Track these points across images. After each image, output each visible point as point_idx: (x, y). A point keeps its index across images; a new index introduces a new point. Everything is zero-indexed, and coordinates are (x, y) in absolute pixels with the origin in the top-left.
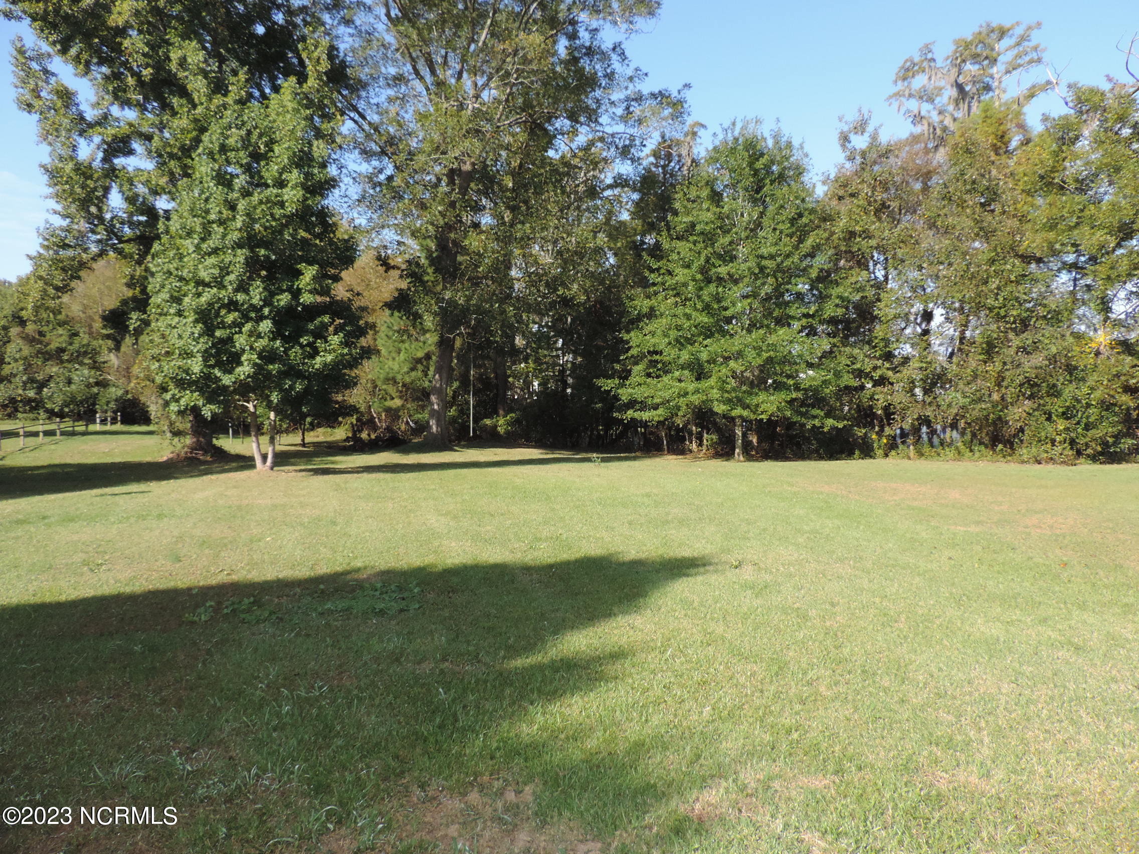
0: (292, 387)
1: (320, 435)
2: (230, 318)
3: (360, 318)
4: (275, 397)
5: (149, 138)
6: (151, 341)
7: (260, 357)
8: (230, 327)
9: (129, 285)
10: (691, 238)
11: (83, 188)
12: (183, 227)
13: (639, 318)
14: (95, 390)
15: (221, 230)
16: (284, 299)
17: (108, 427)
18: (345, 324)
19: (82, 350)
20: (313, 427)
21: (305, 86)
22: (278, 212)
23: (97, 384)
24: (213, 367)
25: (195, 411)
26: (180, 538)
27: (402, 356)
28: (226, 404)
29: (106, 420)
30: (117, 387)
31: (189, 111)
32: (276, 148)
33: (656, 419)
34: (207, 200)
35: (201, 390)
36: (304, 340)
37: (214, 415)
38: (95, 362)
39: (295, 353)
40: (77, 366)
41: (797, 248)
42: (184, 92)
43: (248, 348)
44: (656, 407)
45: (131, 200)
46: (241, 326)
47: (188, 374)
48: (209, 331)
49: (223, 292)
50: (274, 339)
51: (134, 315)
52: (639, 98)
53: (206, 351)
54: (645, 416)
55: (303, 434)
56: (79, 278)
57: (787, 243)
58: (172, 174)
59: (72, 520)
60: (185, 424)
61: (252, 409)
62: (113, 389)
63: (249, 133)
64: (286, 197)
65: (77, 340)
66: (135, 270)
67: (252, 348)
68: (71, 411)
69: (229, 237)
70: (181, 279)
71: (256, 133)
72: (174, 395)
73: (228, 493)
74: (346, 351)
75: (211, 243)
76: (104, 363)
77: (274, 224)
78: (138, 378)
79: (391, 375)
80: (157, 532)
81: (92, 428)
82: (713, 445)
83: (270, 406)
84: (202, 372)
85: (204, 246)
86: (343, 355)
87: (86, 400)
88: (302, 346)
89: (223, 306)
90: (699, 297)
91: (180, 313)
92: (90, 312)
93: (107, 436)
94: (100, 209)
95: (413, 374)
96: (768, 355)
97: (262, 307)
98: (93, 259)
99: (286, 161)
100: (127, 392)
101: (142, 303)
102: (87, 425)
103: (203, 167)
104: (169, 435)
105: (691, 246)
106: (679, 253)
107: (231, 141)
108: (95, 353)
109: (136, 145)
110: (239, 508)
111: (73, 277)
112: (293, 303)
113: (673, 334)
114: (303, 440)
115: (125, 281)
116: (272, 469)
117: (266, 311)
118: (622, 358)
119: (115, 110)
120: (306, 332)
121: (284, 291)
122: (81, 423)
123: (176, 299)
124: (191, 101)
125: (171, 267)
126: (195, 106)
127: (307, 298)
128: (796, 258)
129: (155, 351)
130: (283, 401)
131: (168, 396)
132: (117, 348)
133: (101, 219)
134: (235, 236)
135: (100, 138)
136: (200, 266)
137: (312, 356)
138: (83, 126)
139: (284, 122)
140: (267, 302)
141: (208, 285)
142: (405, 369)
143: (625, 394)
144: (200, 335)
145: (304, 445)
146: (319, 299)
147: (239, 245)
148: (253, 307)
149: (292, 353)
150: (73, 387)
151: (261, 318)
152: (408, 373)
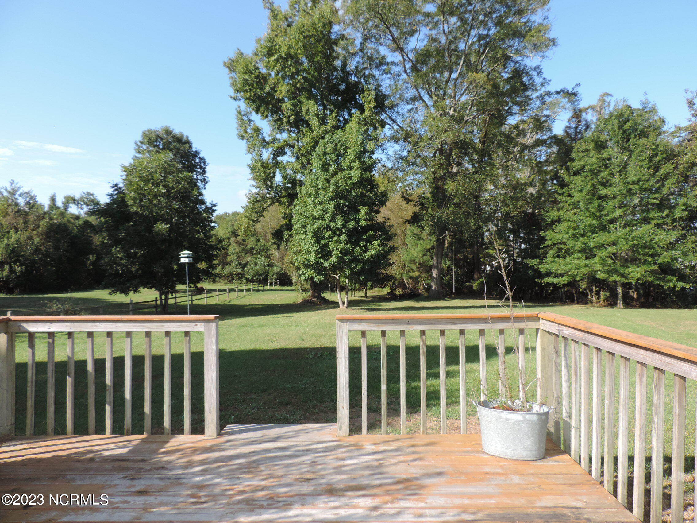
0: (355, 267)
1: (377, 292)
2: (327, 234)
3: (389, 231)
4: (347, 272)
5: (292, 146)
6: (293, 245)
7: (341, 253)
8: (327, 239)
9: (284, 218)
10: (583, 174)
11: (265, 174)
12: (307, 193)
13: (553, 223)
14: (267, 268)
15: (324, 192)
16: (352, 224)
17: (273, 287)
18: (382, 235)
19: (262, 248)
20: (372, 288)
21: (364, 115)
22: (349, 182)
23: (268, 265)
24: (320, 258)
25: (312, 278)
26: (304, 333)
27: (419, 248)
28: (325, 275)
29: (272, 283)
30: (277, 267)
31: (310, 134)
32: (348, 151)
33: (562, 283)
34: (317, 179)
35: (315, 270)
36: (361, 244)
37: (320, 281)
38: (267, 254)
39: (357, 250)
40: (259, 256)
41: (653, 175)
42: (308, 126)
43: (335, 248)
44: (562, 275)
45: (284, 177)
46: (332, 238)
47: (309, 262)
48: (318, 241)
49: (324, 222)
50: (347, 244)
51: (286, 233)
52: (548, 94)
53: (317, 251)
54: (555, 281)
55: (366, 291)
56: (262, 216)
57: (647, 173)
58: (302, 163)
59: (262, 326)
60: (308, 286)
61: (338, 278)
62: (276, 268)
63: (336, 145)
64: (353, 175)
65: (259, 243)
66: (286, 210)
67: (337, 249)
68: (257, 279)
69: (327, 196)
70: (306, 216)
71: (339, 145)
72: (303, 272)
73: (326, 318)
74: (381, 248)
75: (320, 199)
76: (271, 254)
77: (347, 188)
78: (287, 263)
79: (412, 259)
80: (295, 332)
81: (266, 288)
82: (607, 299)
83: (345, 276)
84: (315, 260)
85: (316, 201)
86: (379, 250)
87: (263, 274)
88: (360, 247)
89: (324, 229)
90: (587, 209)
91: (305, 233)
92: (265, 229)
93: (273, 292)
94: (272, 183)
95: (425, 258)
96: (632, 243)
97: (342, 228)
98: (268, 206)
99: (353, 157)
100: (282, 269)
101: (289, 227)
102: (264, 286)
103: (316, 164)
104: (301, 291)
105: (583, 179)
106: (575, 184)
107: (328, 150)
108: (267, 250)
109: (287, 150)
110: (330, 324)
111: (260, 216)
112: (357, 226)
113: (571, 231)
114: (366, 294)
115: (281, 216)
116: (347, 308)
117: (344, 230)
118: (541, 247)
119: (279, 136)
120: (363, 240)
121: (352, 220)
122: (261, 285)
123: (304, 227)
124: (311, 129)
125: (302, 211)
126: (313, 132)
127: (363, 223)
128: (652, 182)
129: (295, 250)
130: (351, 274)
131: (300, 272)
132: (278, 248)
133: (272, 187)
134: (329, 195)
135: (272, 149)
136: (314, 210)
137: (365, 252)
138: (265, 144)
139: (351, 138)
140: (344, 226)
141: (318, 219)
142: (420, 255)
143: (543, 268)
144: (314, 243)
145: (366, 297)
146: (369, 223)
147: (332, 199)
148: (338, 229)
149: (355, 251)
150: (258, 267)
151: (342, 234)
152: (422, 257)
